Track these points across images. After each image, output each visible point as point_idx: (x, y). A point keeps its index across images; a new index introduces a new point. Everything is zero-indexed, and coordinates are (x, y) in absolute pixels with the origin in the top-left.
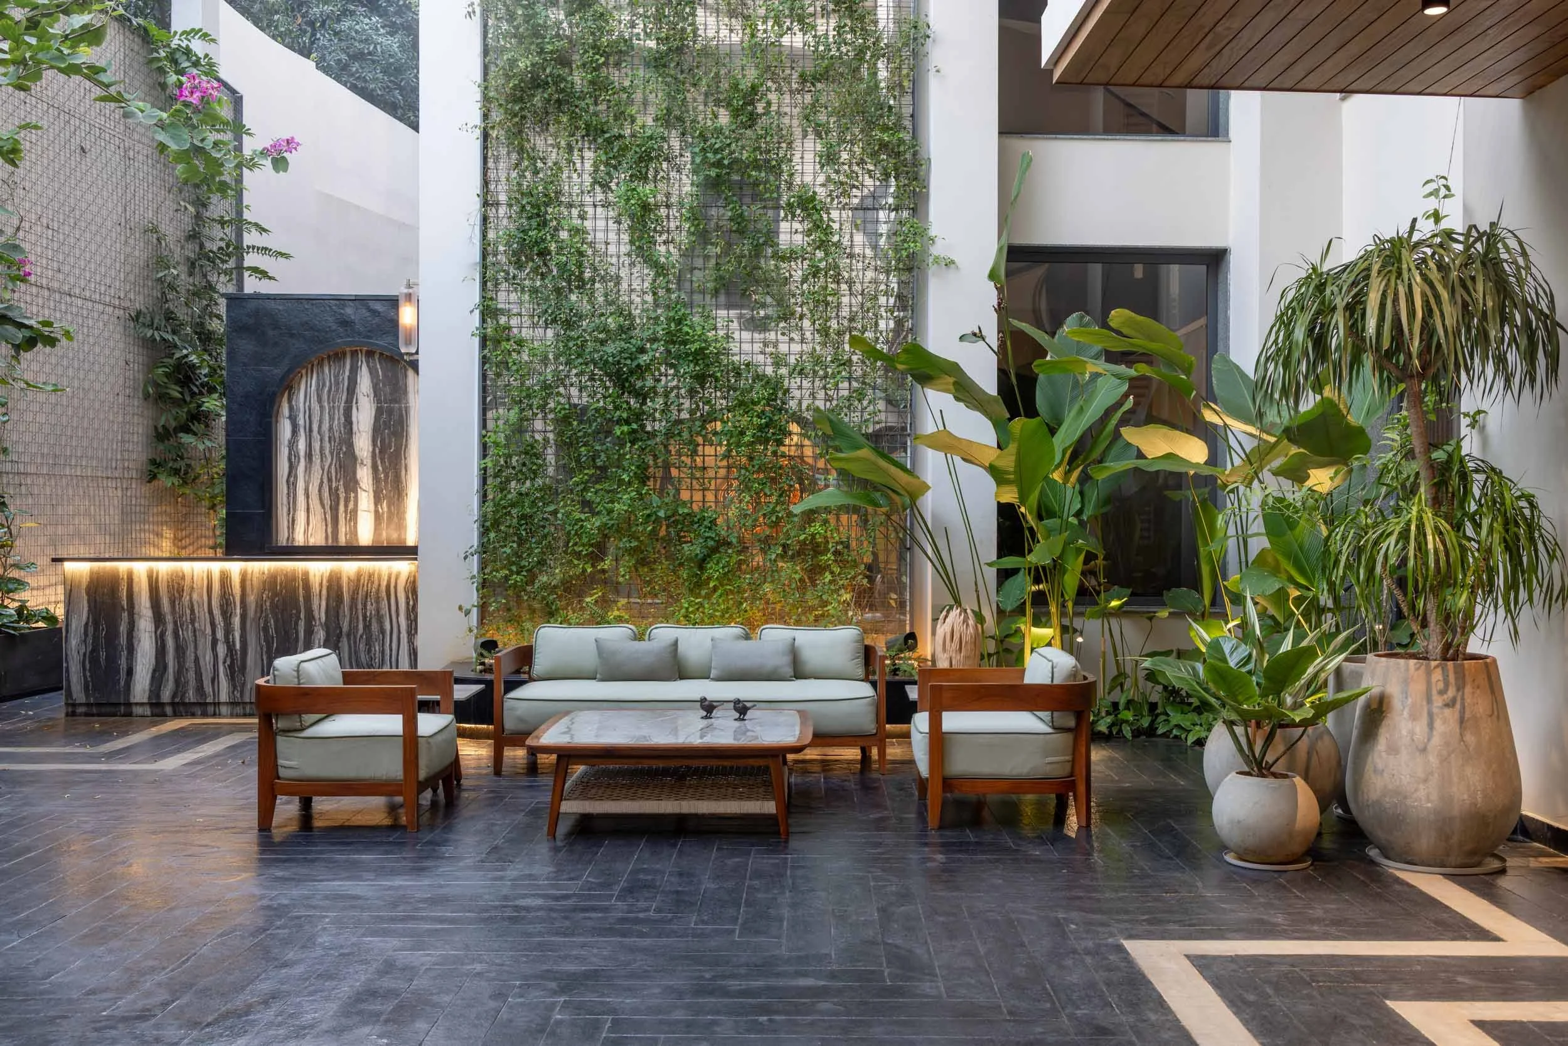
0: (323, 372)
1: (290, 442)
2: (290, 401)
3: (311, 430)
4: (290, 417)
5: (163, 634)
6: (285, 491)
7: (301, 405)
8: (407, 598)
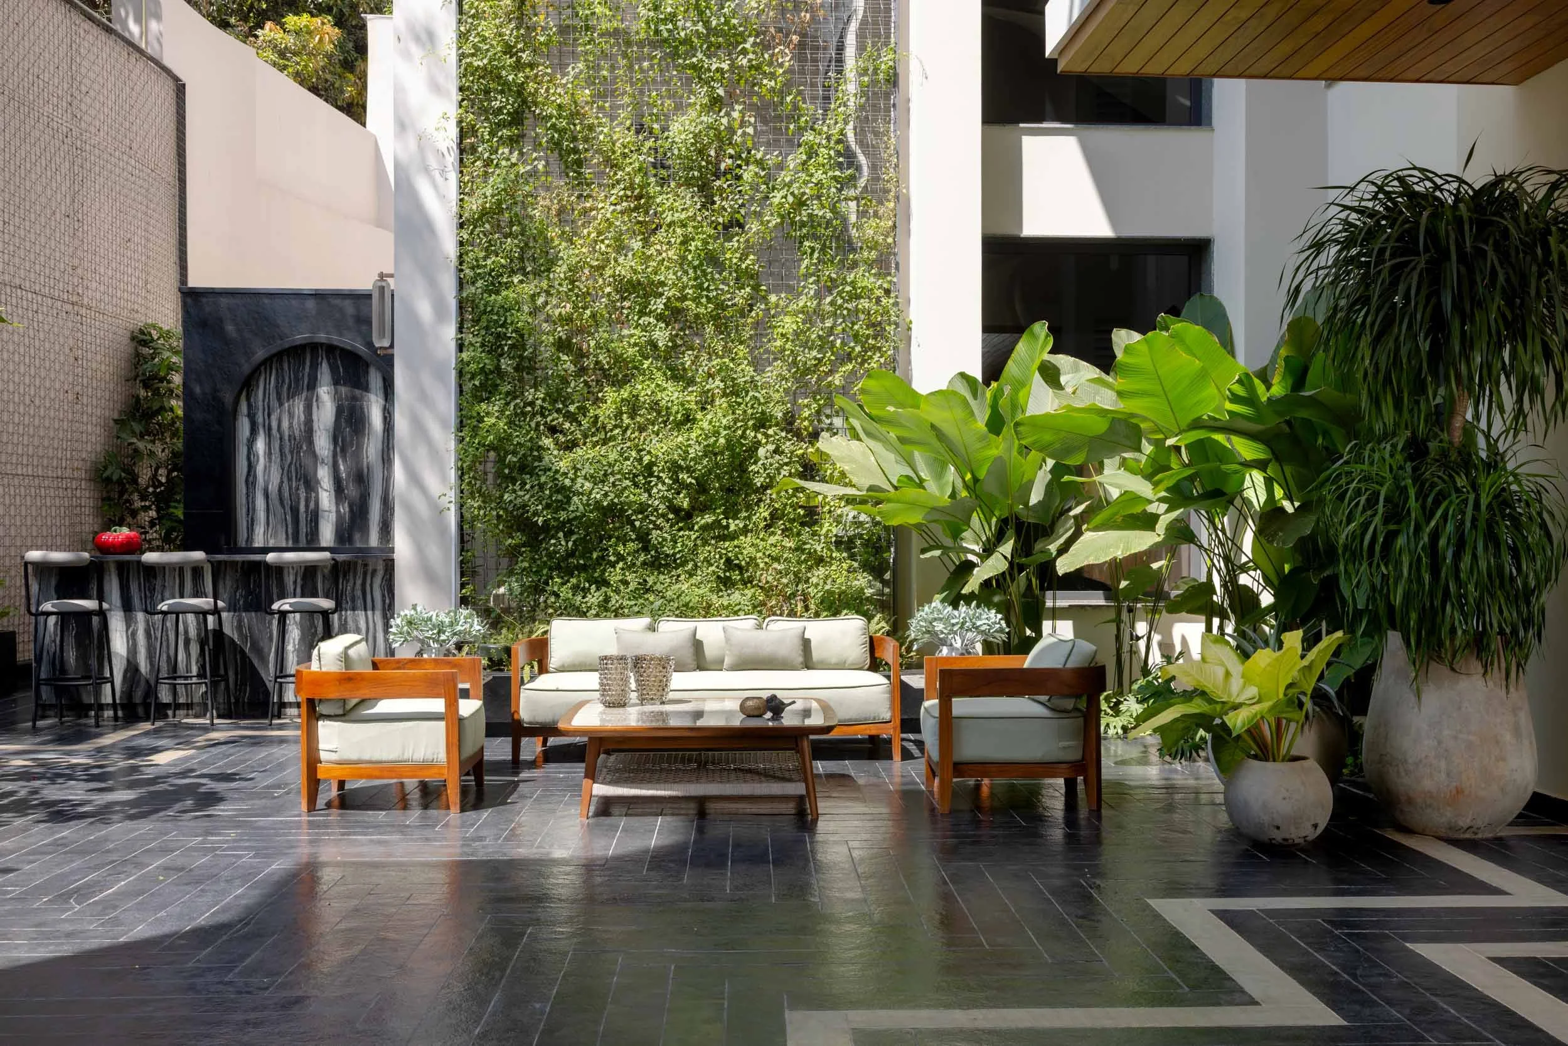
0: (282, 369)
1: (248, 440)
2: (248, 399)
3: (270, 429)
4: (249, 415)
5: (134, 634)
6: (244, 491)
7: (260, 403)
8: (383, 596)
